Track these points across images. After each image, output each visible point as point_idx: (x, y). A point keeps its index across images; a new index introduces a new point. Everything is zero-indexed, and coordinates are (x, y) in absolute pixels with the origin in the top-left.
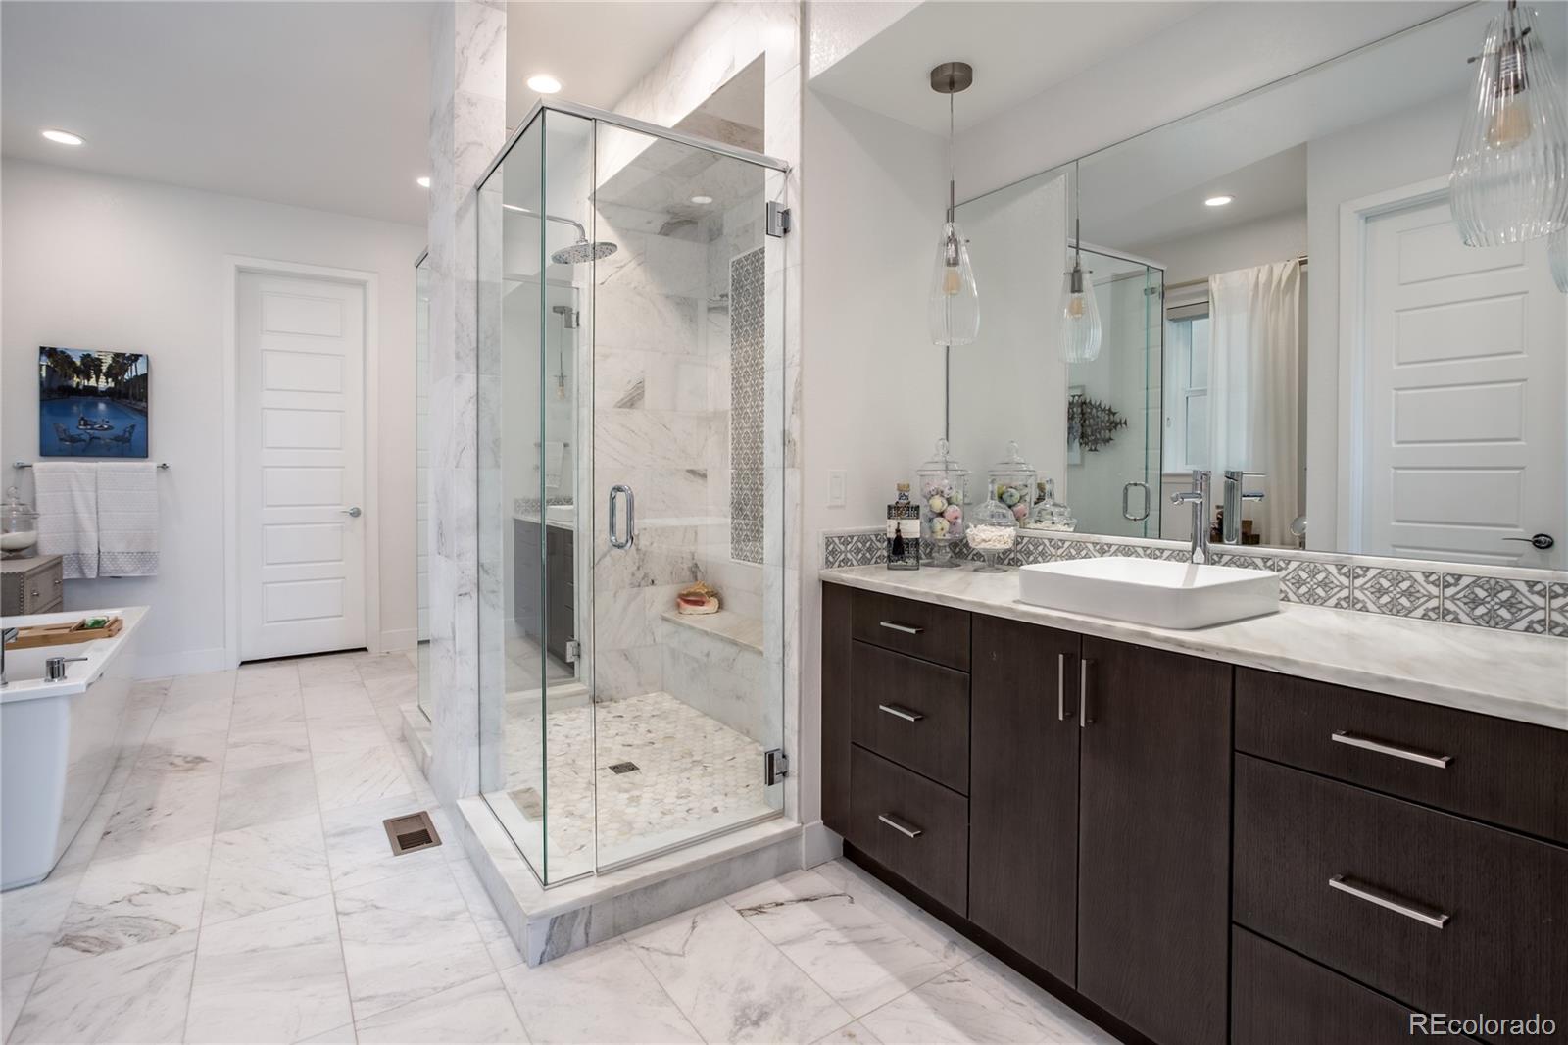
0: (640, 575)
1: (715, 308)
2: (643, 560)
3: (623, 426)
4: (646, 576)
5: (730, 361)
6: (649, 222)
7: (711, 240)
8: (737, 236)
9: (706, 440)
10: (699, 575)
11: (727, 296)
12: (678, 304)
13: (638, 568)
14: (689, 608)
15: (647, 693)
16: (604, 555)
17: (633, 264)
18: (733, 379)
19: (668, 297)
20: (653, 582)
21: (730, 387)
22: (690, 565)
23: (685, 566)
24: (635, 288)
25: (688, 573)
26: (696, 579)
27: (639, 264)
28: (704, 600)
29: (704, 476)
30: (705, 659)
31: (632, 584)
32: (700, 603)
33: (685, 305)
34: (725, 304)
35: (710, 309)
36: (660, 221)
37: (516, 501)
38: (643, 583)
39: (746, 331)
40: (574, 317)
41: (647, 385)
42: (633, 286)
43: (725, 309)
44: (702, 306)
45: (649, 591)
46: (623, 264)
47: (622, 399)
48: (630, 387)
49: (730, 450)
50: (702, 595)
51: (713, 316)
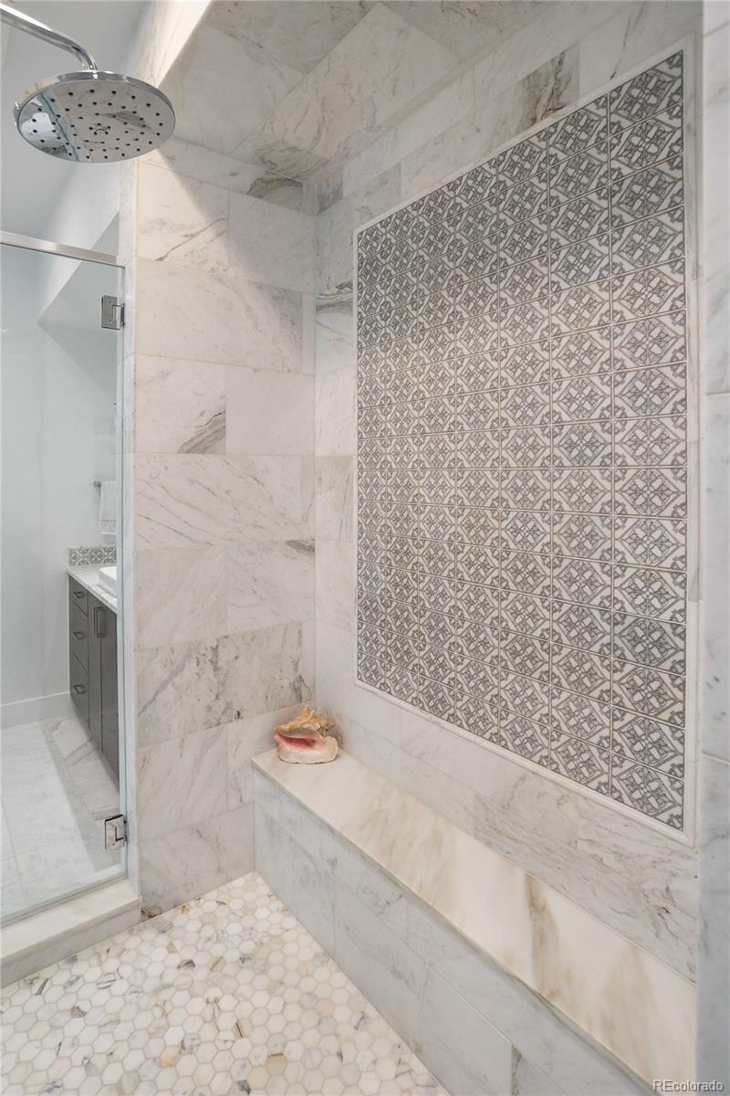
0: (221, 705)
1: (329, 305)
2: (224, 684)
3: (193, 482)
4: (228, 706)
5: (355, 382)
6: (234, 174)
7: (323, 209)
8: (367, 194)
9: (313, 496)
10: (304, 693)
11: (350, 285)
12: (275, 298)
13: (217, 697)
14: (293, 751)
15: (230, 880)
16: (164, 685)
17: (210, 234)
18: (361, 408)
19: (260, 287)
20: (239, 714)
21: (356, 422)
22: (292, 679)
23: (285, 683)
24: (212, 270)
25: (290, 692)
26: (300, 699)
27: (219, 235)
28: (316, 739)
29: (311, 549)
30: (329, 868)
31: (206, 723)
32: (308, 743)
33: (285, 300)
34: (345, 298)
35: (319, 308)
36: (249, 175)
37: (71, 552)
38: (224, 719)
39: (386, 335)
40: (118, 310)
41: (229, 416)
42: (210, 265)
43: (346, 305)
44: (309, 302)
45: (233, 729)
46: (193, 232)
47: (191, 440)
48: (203, 421)
49: (355, 518)
50: (312, 733)
51: (325, 318)
